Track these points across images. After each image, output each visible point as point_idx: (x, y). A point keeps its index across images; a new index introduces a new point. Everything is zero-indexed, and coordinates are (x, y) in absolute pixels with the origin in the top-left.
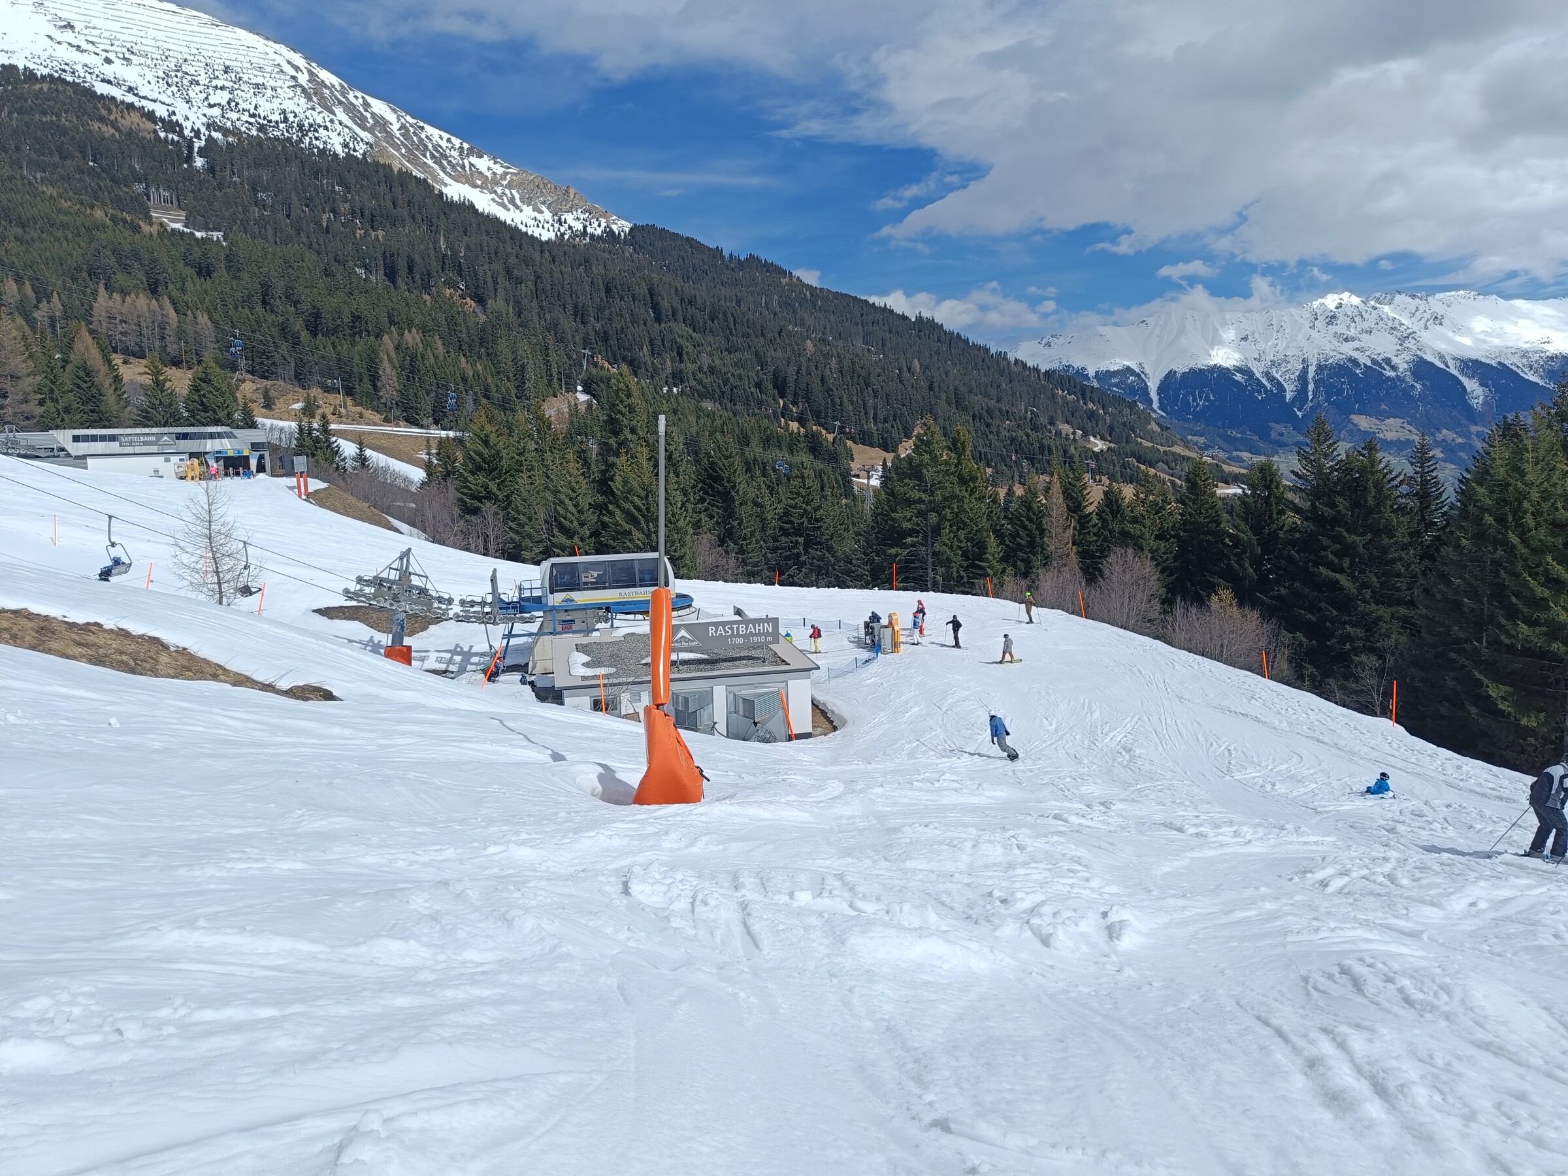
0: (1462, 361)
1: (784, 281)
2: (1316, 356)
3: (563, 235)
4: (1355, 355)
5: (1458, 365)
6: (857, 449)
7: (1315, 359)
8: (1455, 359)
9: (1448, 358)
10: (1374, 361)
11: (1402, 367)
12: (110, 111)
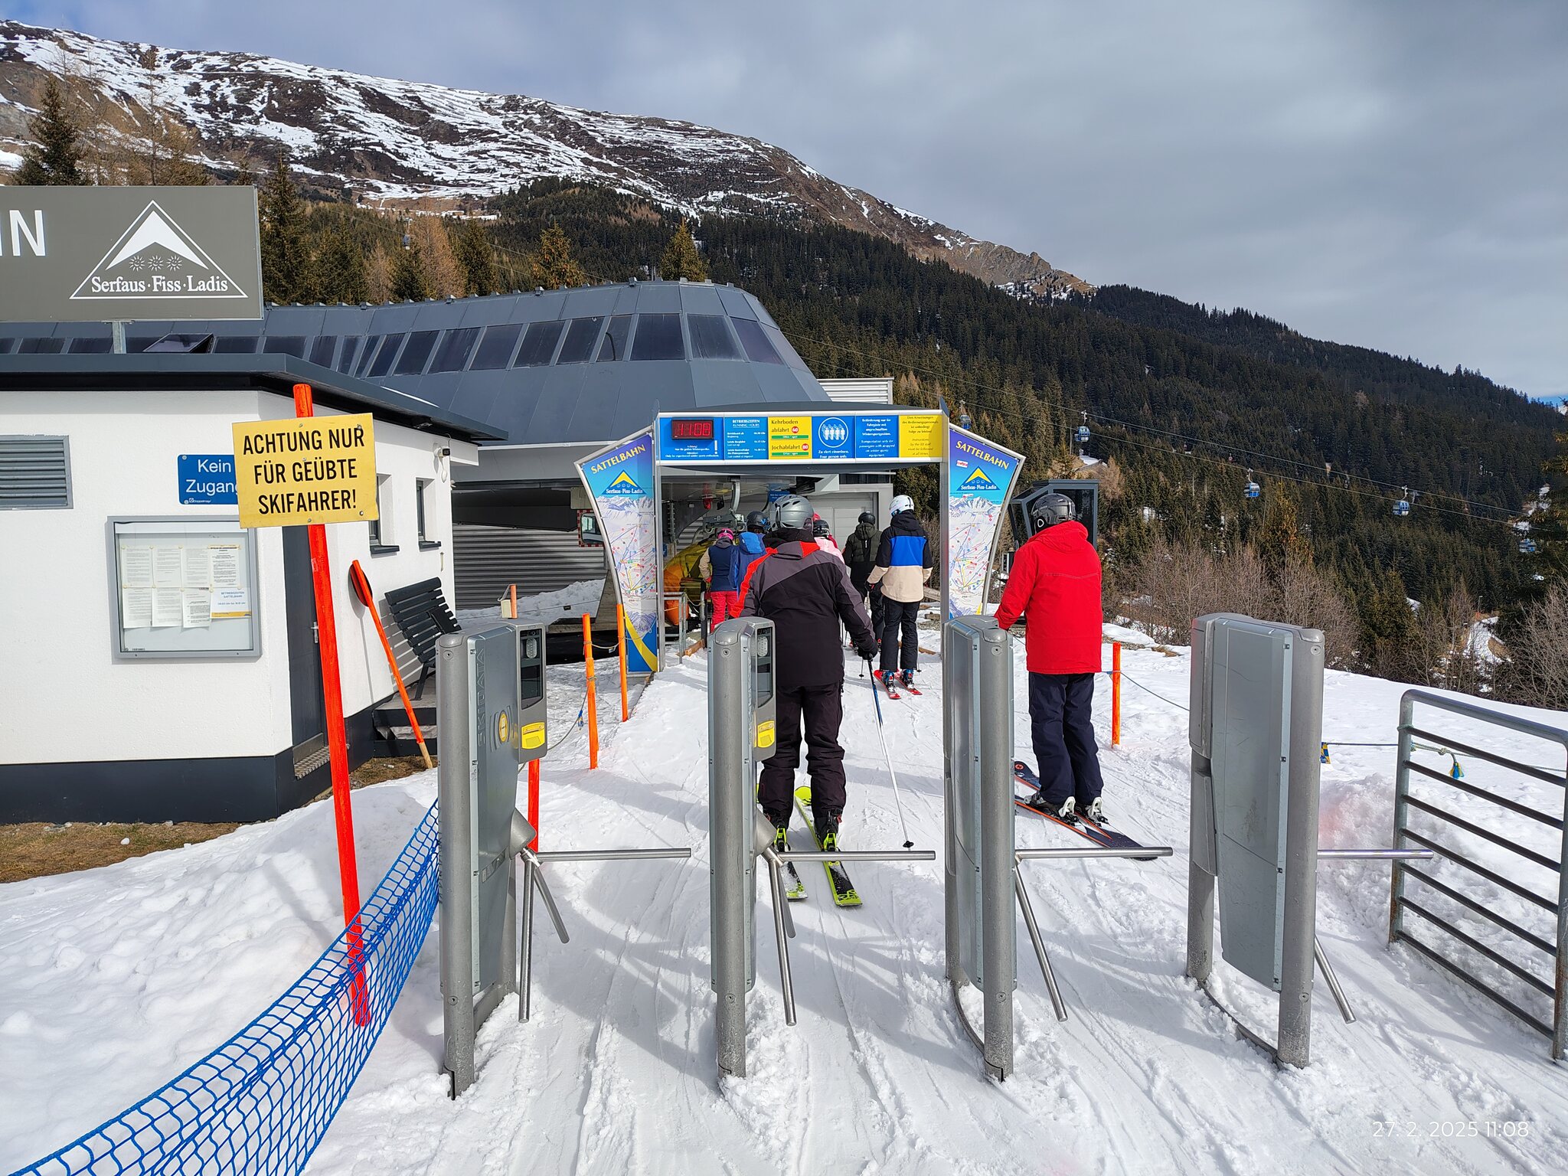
12: (626, 207)
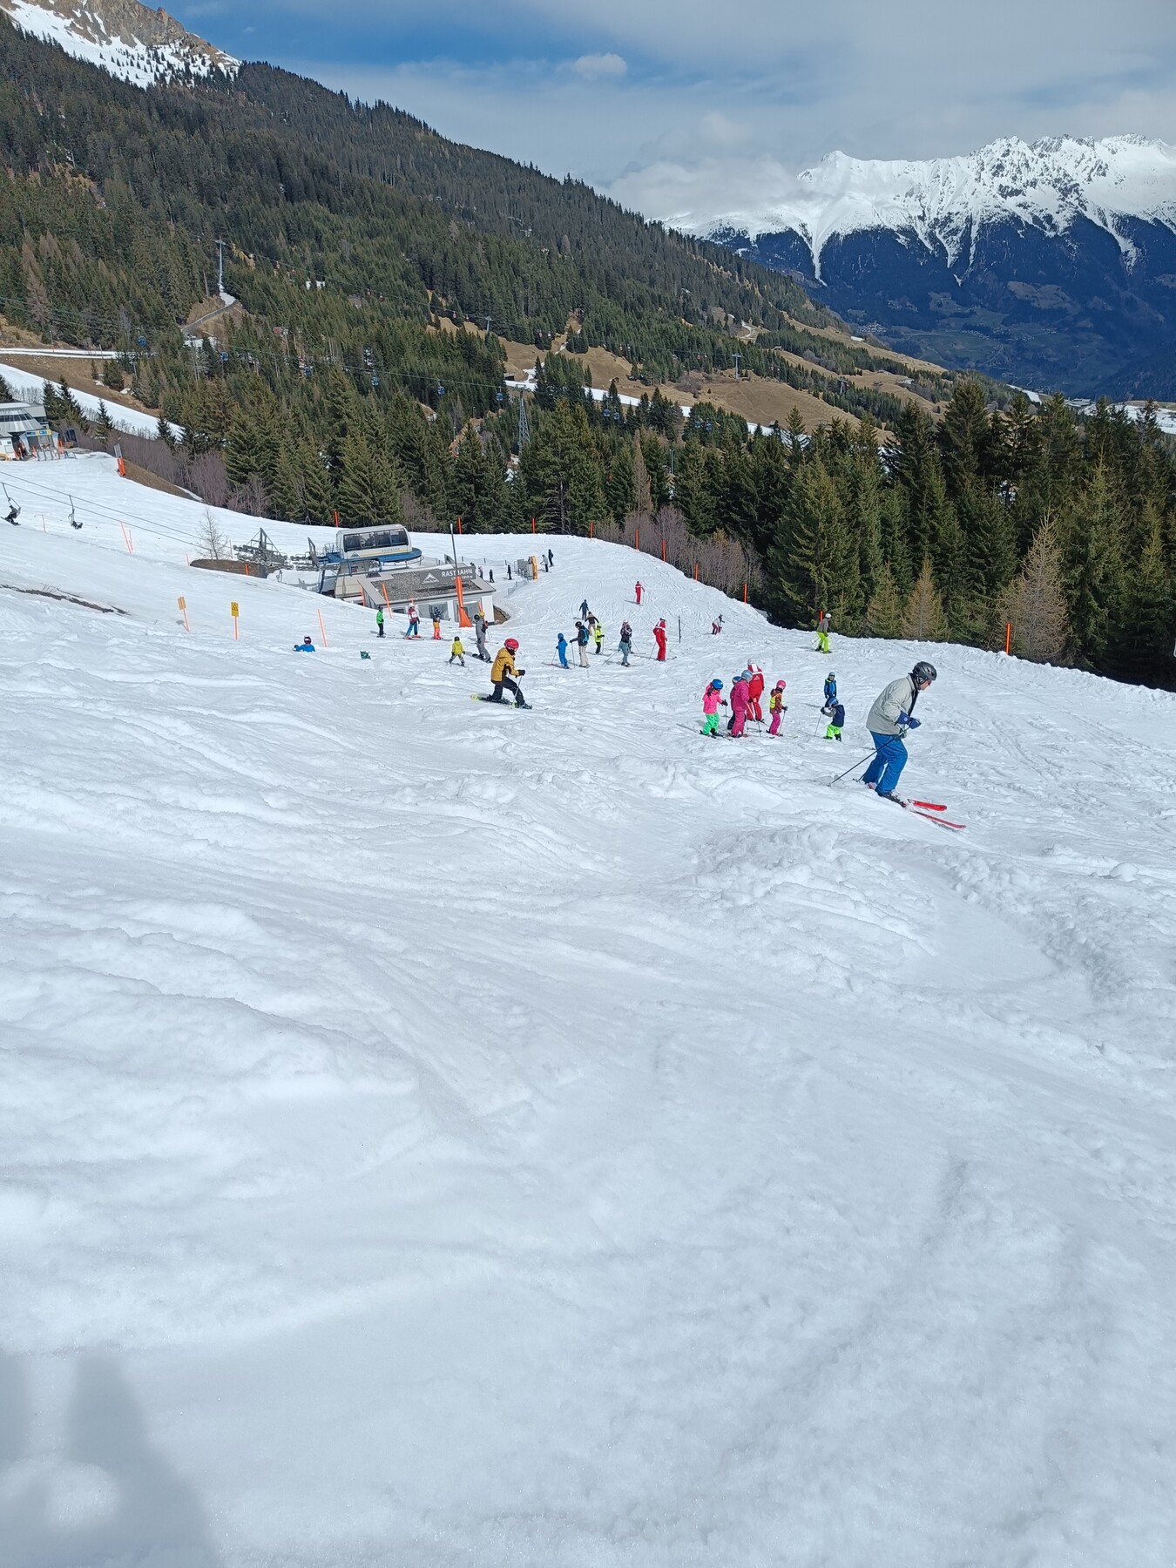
0: (1120, 218)
1: (420, 136)
2: (980, 213)
3: (163, 76)
4: (1019, 211)
5: (1116, 222)
6: (511, 347)
7: (979, 217)
8: (1114, 215)
9: (1107, 214)
10: (1036, 219)
11: (1062, 225)
